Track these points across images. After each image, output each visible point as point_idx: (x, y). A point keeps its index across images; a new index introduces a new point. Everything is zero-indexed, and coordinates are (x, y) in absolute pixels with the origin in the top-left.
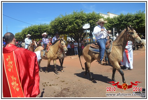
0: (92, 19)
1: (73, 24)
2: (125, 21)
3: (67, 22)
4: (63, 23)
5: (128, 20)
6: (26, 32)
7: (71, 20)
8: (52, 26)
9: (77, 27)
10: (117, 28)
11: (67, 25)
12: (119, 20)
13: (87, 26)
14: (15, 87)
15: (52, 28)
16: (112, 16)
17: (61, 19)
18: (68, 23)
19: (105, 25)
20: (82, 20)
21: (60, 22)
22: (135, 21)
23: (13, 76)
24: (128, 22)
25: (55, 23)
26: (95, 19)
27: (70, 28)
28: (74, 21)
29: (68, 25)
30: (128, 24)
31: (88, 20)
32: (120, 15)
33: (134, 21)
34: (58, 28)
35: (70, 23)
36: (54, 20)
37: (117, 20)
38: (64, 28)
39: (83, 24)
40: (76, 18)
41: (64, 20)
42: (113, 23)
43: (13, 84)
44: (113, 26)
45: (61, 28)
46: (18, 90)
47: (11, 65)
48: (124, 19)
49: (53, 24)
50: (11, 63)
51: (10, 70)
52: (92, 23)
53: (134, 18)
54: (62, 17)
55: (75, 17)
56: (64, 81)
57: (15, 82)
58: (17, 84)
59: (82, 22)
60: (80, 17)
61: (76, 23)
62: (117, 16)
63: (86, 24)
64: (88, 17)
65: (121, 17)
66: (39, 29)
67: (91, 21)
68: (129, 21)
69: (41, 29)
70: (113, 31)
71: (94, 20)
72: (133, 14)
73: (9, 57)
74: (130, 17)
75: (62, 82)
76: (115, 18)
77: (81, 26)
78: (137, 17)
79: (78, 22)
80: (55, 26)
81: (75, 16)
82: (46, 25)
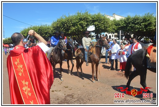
0: (97, 20)
1: (77, 26)
2: (132, 23)
3: (70, 23)
4: (66, 25)
5: (135, 23)
6: (25, 34)
7: (75, 21)
8: (54, 27)
9: (81, 29)
10: (124, 31)
11: (70, 26)
12: (125, 23)
13: (91, 28)
14: (26, 92)
15: (54, 30)
16: (118, 18)
17: (64, 20)
18: (71, 25)
19: (111, 28)
20: (87, 22)
21: (63, 24)
22: (143, 24)
23: (24, 81)
24: (135, 25)
25: (57, 24)
26: (100, 20)
27: (74, 30)
28: (78, 22)
29: (72, 27)
30: (136, 27)
31: (93, 22)
32: (126, 17)
33: (141, 24)
34: (60, 29)
35: (74, 25)
36: (56, 21)
37: (124, 22)
38: (67, 30)
39: (88, 26)
40: (81, 19)
41: (68, 21)
42: (120, 25)
43: (24, 89)
44: (119, 29)
45: (63, 30)
46: (30, 94)
47: (22, 69)
48: (131, 21)
49: (55, 25)
50: (21, 66)
51: (20, 74)
52: (98, 25)
53: (142, 21)
54: (65, 18)
55: (79, 19)
56: (67, 87)
57: (26, 86)
58: (29, 89)
59: (86, 23)
60: (85, 18)
61: (80, 24)
62: (123, 18)
63: (90, 26)
64: (93, 18)
65: (128, 19)
66: (40, 30)
67: (96, 23)
68: (137, 23)
69: (42, 30)
70: (119, 34)
71: (99, 22)
72: (141, 16)
73: (18, 60)
74: (137, 19)
75: (66, 88)
76: (121, 20)
77: (86, 28)
78: (145, 20)
79: (82, 23)
80: (58, 27)
81: (79, 17)
82: (47, 26)
